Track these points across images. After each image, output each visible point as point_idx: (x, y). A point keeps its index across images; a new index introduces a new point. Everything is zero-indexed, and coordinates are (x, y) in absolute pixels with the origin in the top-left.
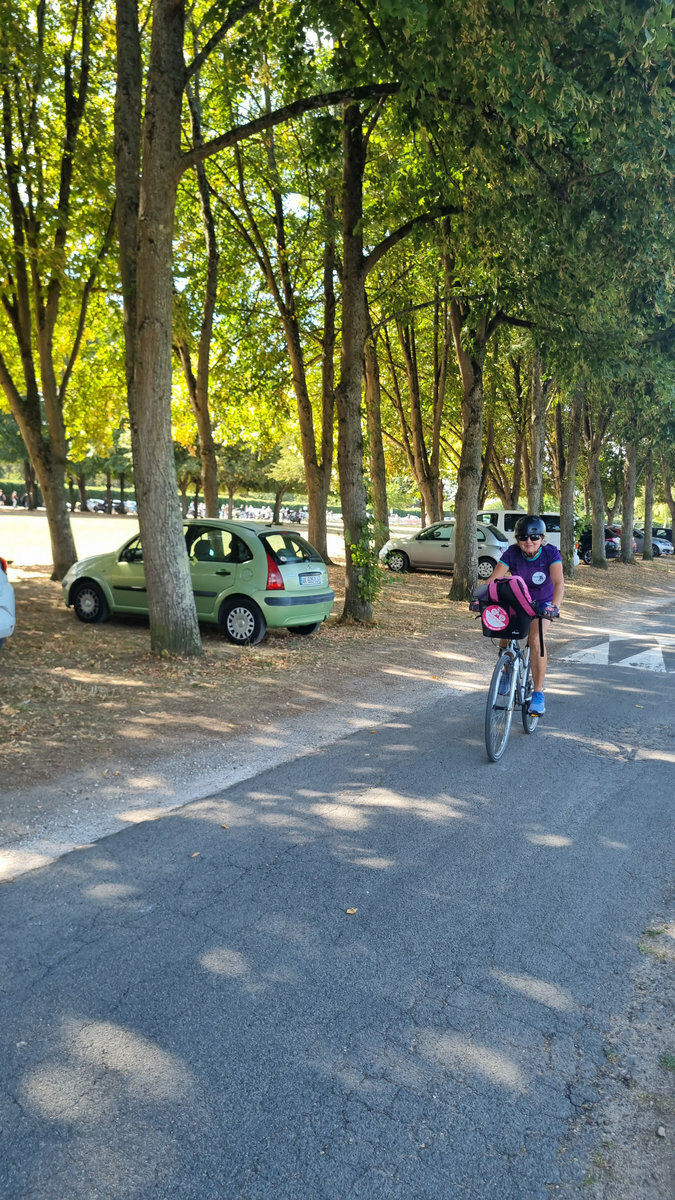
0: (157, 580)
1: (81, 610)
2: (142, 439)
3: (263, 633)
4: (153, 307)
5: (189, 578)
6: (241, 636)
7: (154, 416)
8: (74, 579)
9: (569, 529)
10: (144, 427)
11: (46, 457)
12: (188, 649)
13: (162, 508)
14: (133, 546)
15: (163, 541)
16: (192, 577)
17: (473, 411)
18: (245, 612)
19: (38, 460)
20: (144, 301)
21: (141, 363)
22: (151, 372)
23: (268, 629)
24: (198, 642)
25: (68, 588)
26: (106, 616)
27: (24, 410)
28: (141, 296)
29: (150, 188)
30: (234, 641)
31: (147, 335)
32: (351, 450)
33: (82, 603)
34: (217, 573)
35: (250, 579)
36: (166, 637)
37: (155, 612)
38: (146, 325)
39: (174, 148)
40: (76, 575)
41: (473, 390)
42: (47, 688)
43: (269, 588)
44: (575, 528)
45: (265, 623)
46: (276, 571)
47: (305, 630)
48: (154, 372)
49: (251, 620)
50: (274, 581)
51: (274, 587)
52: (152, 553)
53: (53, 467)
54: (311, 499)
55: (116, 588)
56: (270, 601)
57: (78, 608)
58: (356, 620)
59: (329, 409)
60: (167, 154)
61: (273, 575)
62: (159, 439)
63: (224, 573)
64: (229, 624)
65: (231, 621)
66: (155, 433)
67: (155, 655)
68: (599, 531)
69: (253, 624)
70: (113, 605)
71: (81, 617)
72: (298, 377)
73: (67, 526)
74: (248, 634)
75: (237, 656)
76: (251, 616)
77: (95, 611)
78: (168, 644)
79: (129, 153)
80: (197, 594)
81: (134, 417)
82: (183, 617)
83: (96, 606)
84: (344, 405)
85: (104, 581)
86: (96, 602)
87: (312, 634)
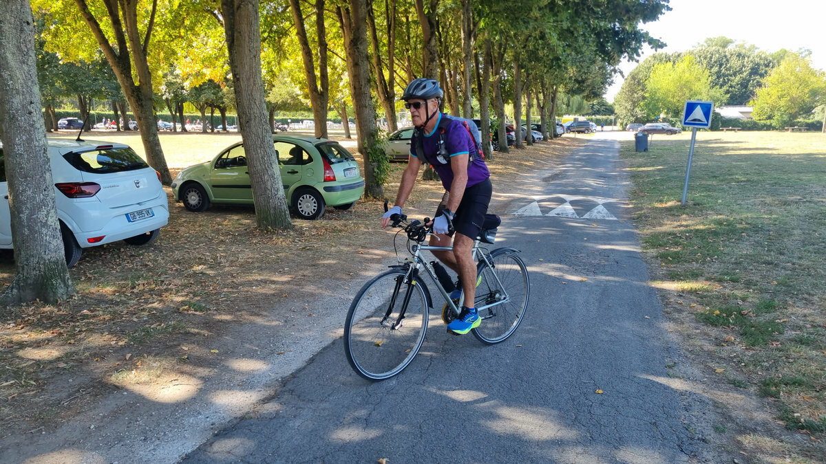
0: (260, 180)
1: (189, 204)
2: (243, 85)
3: (323, 209)
5: (280, 178)
6: (309, 214)
7: (251, 68)
8: (181, 182)
9: (487, 128)
11: (138, 95)
12: (284, 225)
14: (225, 156)
15: (261, 153)
17: (431, 53)
18: (310, 197)
21: (240, 33)
22: (247, 39)
23: (327, 208)
24: (290, 219)
25: (177, 188)
26: (208, 206)
27: (119, 63)
31: (243, 13)
32: (363, 84)
33: (189, 199)
34: (288, 172)
35: (313, 175)
36: (269, 217)
38: (242, 6)
40: (183, 179)
41: (430, 39)
43: (325, 180)
44: (490, 127)
45: (325, 204)
46: (330, 169)
47: (346, 207)
48: (250, 38)
49: (315, 203)
50: (328, 175)
53: (144, 103)
55: (214, 186)
56: (327, 189)
57: (186, 202)
58: (375, 198)
61: (327, 172)
62: (255, 84)
63: (294, 172)
64: (299, 206)
65: (300, 204)
66: (252, 80)
67: (263, 231)
68: (503, 128)
69: (316, 205)
70: (213, 198)
71: (189, 208)
72: (301, 31)
73: (158, 144)
74: (313, 212)
75: (315, 227)
76: (314, 200)
77: (199, 203)
78: (270, 223)
80: (284, 187)
81: (237, 70)
82: (279, 204)
83: (199, 200)
84: (357, 54)
85: (205, 182)
86: (199, 197)
87: (349, 210)
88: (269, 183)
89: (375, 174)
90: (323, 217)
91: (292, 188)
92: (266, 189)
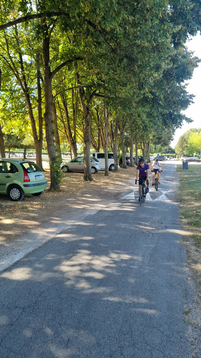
3: (24, 196)
6: (15, 198)
9: (116, 157)
17: (87, 122)
18: (16, 190)
30: (13, 200)
32: (50, 134)
34: (6, 177)
35: (18, 179)
41: (87, 116)
43: (24, 181)
44: (118, 157)
45: (24, 193)
46: (27, 175)
47: (38, 194)
49: (19, 192)
50: (26, 179)
51: (26, 181)
54: (37, 151)
56: (25, 186)
58: (55, 190)
59: (41, 122)
61: (26, 177)
63: (8, 177)
64: (11, 194)
65: (11, 193)
68: (124, 158)
69: (19, 194)
72: (30, 112)
74: (18, 197)
75: (14, 206)
76: (19, 191)
84: (47, 120)
87: (40, 196)
89: (55, 178)
90: (24, 200)
91: (8, 185)
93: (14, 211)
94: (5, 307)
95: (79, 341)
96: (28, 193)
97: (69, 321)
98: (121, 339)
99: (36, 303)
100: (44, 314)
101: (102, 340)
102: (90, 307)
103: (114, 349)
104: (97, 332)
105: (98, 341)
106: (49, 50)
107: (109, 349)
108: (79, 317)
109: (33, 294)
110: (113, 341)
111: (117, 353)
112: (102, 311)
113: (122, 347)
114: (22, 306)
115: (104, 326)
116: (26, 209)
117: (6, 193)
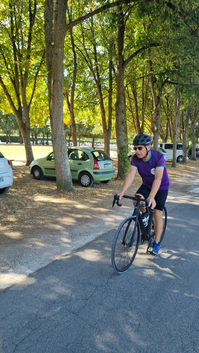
0: (59, 167)
1: (35, 176)
2: (54, 121)
3: (92, 183)
4: (57, 76)
5: (69, 166)
6: (86, 184)
7: (57, 113)
8: (33, 166)
9: (185, 149)
10: (54, 117)
11: (24, 127)
12: (69, 189)
13: (60, 143)
14: (51, 155)
15: (61, 154)
16: (70, 165)
17: (157, 111)
18: (87, 176)
19: (22, 128)
20: (54, 75)
21: (53, 95)
22: (56, 99)
23: (94, 182)
24: (72, 187)
25: (31, 168)
26: (42, 178)
27: (17, 113)
28: (53, 73)
29: (56, 36)
30: (83, 186)
32: (120, 124)
33: (35, 173)
34: (78, 164)
35: (88, 166)
36: (62, 185)
37: (58, 178)
38: (55, 83)
39: (64, 23)
41: (157, 105)
42: (23, 204)
43: (94, 169)
44: (187, 148)
45: (93, 180)
46: (97, 163)
47: (105, 182)
48: (57, 98)
50: (96, 166)
51: (96, 168)
52: (57, 158)
53: (26, 131)
54: (105, 140)
55: (46, 169)
56: (95, 173)
57: (34, 175)
58: (121, 178)
59: (110, 112)
60: (62, 24)
61: (96, 165)
62: (59, 121)
63: (80, 164)
64: (82, 180)
65: (82, 179)
66: (58, 118)
67: (58, 191)
68: (194, 149)
69: (89, 180)
70: (45, 174)
71: (35, 178)
72: (101, 102)
73: (31, 149)
74: (88, 184)
75: (85, 191)
76: (89, 178)
77: (39, 176)
78: (63, 188)
79: (49, 26)
80: (71, 170)
81: (51, 113)
82: (67, 179)
83: (39, 174)
84: (118, 109)
85: (42, 167)
86: (39, 173)
87: (108, 183)
88: (63, 169)
89: (122, 167)
90: (93, 186)
91: (79, 171)
92: (61, 171)
93: (85, 196)
94: (80, 282)
95: (150, 327)
96: (97, 180)
97: (139, 307)
98: (193, 334)
99: (108, 283)
100: (115, 295)
101: (173, 331)
102: (160, 296)
103: (186, 343)
104: (168, 323)
105: (169, 331)
106: (123, 38)
107: (181, 341)
108: (149, 305)
109: (104, 275)
110: (185, 334)
111: (190, 347)
112: (172, 303)
113: (195, 342)
114: (95, 284)
115: (175, 318)
116: (95, 195)
117: (77, 179)
